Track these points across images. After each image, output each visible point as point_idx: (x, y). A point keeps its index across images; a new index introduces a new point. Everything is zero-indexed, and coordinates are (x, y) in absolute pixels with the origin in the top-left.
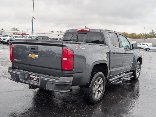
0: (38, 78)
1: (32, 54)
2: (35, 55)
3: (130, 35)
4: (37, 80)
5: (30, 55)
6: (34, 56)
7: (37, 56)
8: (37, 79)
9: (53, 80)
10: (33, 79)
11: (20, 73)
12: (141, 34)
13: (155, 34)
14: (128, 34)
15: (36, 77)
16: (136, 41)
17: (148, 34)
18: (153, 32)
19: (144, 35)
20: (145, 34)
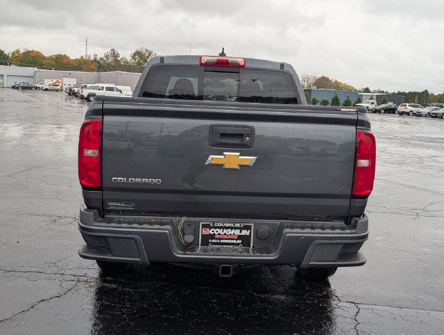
0: (245, 232)
1: (225, 153)
2: (241, 155)
3: (50, 58)
4: (240, 241)
5: (213, 158)
6: (232, 159)
7: (250, 160)
8: (240, 237)
9: (315, 233)
10: (220, 239)
11: (169, 227)
12: (82, 57)
13: (119, 59)
14: (44, 58)
15: (237, 232)
16: (75, 79)
17: (101, 59)
18: (114, 54)
19: (92, 62)
20: (92, 58)
